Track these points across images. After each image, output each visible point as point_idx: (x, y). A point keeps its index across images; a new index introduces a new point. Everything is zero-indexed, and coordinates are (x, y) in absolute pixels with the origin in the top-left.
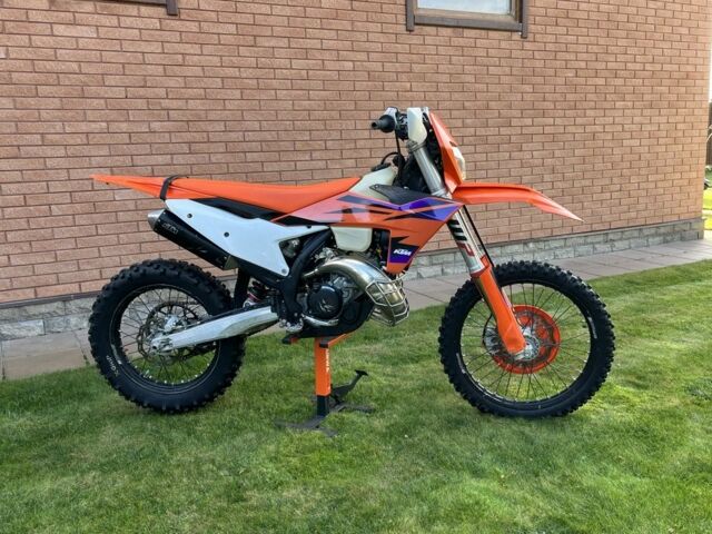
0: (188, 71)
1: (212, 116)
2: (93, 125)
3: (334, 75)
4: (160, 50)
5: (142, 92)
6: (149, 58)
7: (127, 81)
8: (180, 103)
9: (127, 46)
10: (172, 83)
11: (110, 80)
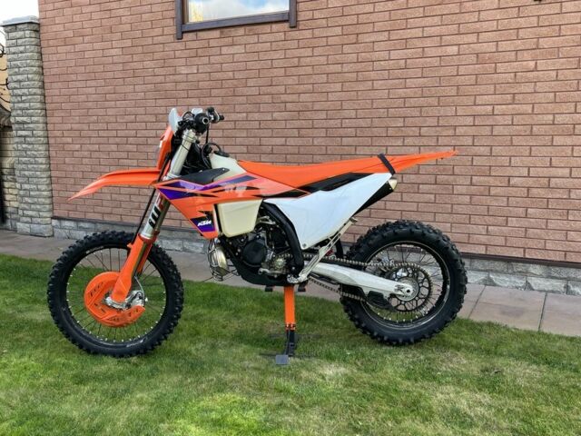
0: (301, 71)
1: (317, 107)
2: (239, 115)
3: (436, 62)
4: (283, 57)
5: (269, 90)
6: (276, 64)
7: (260, 82)
8: (294, 97)
9: (262, 56)
10: (290, 81)
11: (251, 83)
